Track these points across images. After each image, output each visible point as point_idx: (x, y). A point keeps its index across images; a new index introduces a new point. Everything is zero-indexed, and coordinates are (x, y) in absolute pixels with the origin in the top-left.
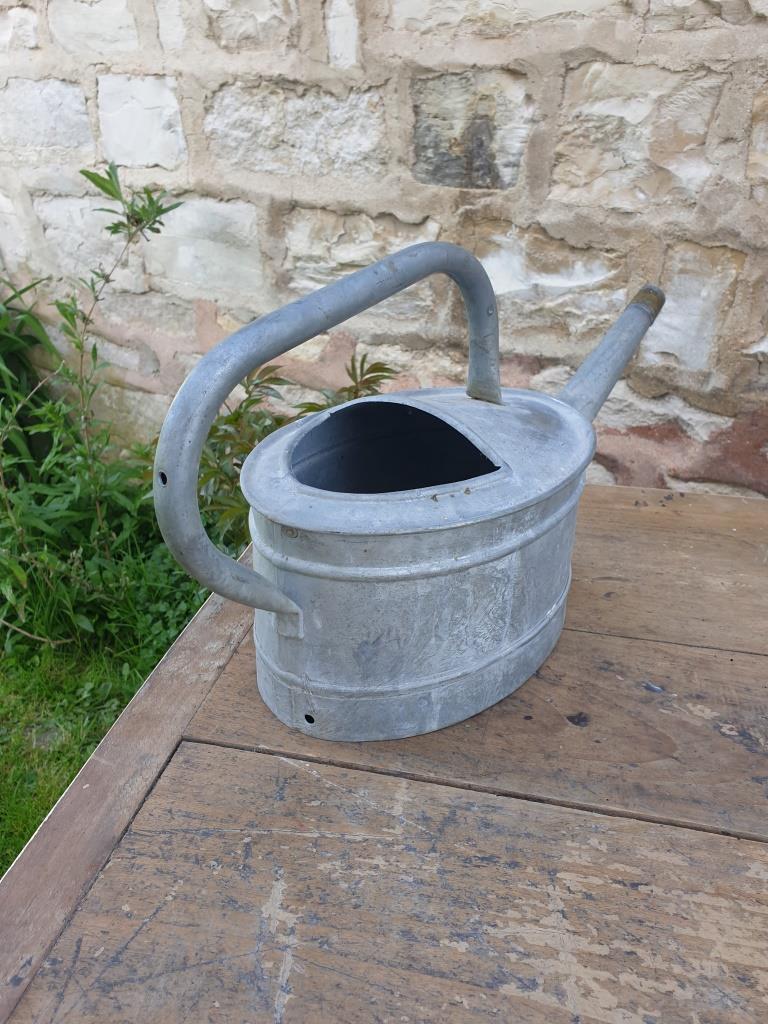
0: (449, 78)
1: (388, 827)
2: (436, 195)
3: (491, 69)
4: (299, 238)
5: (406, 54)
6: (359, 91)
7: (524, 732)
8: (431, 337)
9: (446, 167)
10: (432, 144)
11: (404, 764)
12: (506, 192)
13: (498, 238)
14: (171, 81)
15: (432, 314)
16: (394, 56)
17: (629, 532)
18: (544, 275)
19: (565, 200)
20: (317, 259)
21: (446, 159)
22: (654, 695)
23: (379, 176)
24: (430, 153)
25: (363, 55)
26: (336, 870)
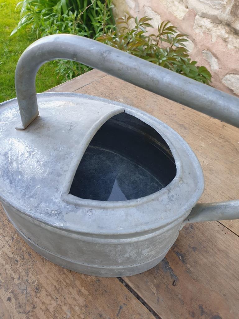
15: (224, 8)
17: (193, 127)
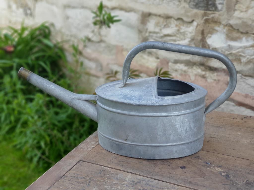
1: (123, 182)
2: (196, 13)
4: (151, 26)
7: (166, 168)
8: (194, 61)
9: (200, 4)
11: (132, 171)
12: (219, 13)
13: (217, 28)
17: (226, 126)
18: (232, 42)
19: (239, 16)
20: (157, 33)
22: (207, 165)
23: (178, 6)
26: (108, 187)
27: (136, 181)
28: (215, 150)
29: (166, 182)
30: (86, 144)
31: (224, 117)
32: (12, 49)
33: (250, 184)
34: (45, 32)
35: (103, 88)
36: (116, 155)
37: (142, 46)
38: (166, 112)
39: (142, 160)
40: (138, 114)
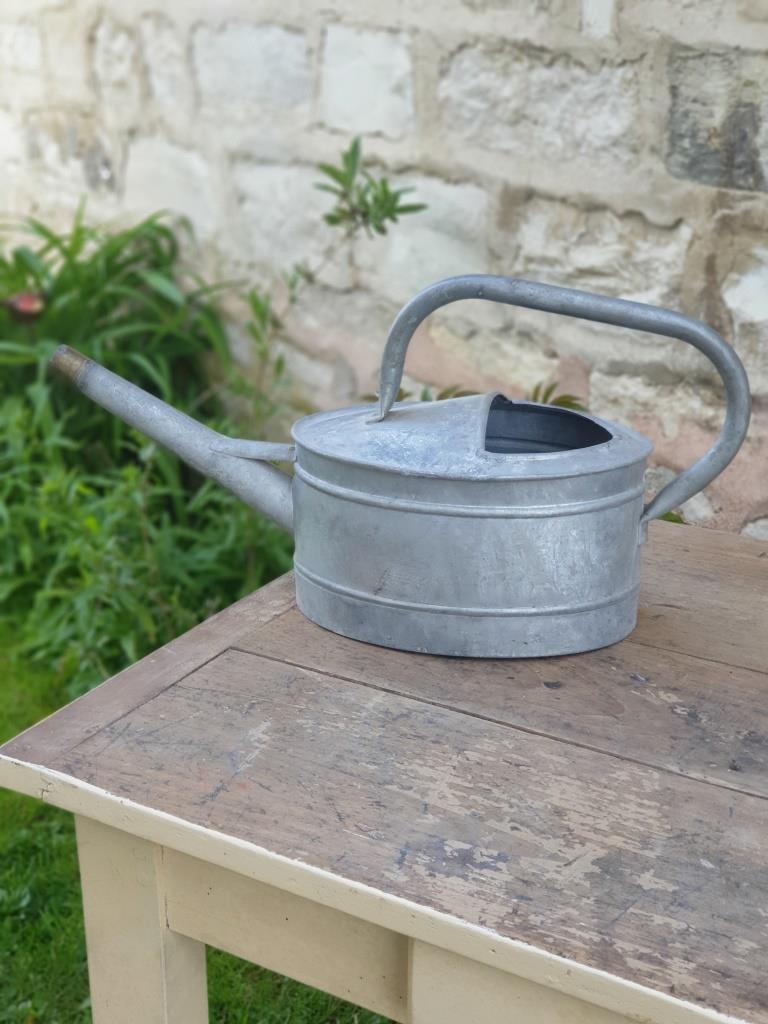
0: (711, 59)
1: (357, 711)
2: (690, 194)
3: (756, 53)
4: (533, 235)
5: (665, 28)
6: (612, 64)
7: (500, 684)
8: (679, 368)
9: (704, 161)
10: (689, 133)
14: (405, 38)
16: (652, 29)
20: (551, 262)
21: (704, 151)
22: (636, 682)
23: (629, 166)
24: (686, 143)
25: (619, 25)
26: (307, 724)
27: (396, 711)
28: (671, 643)
29: (490, 720)
30: (255, 603)
31: (731, 549)
32: (37, 306)
33: (758, 741)
34: (156, 248)
35: (316, 425)
36: (345, 641)
37: (445, 289)
38: (508, 503)
39: (425, 658)
40: (417, 505)
